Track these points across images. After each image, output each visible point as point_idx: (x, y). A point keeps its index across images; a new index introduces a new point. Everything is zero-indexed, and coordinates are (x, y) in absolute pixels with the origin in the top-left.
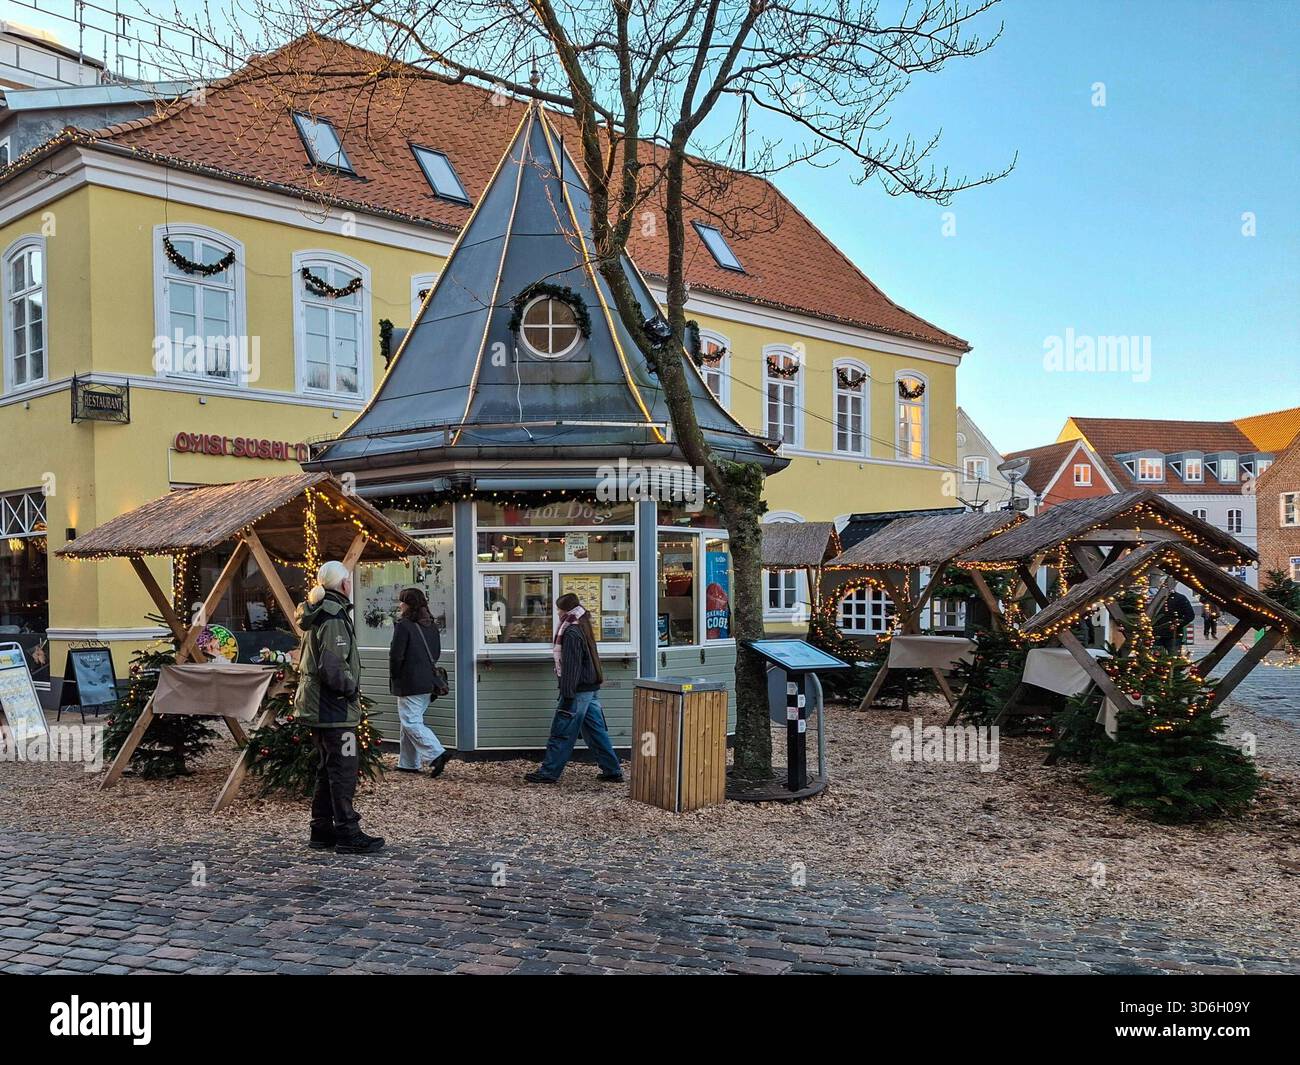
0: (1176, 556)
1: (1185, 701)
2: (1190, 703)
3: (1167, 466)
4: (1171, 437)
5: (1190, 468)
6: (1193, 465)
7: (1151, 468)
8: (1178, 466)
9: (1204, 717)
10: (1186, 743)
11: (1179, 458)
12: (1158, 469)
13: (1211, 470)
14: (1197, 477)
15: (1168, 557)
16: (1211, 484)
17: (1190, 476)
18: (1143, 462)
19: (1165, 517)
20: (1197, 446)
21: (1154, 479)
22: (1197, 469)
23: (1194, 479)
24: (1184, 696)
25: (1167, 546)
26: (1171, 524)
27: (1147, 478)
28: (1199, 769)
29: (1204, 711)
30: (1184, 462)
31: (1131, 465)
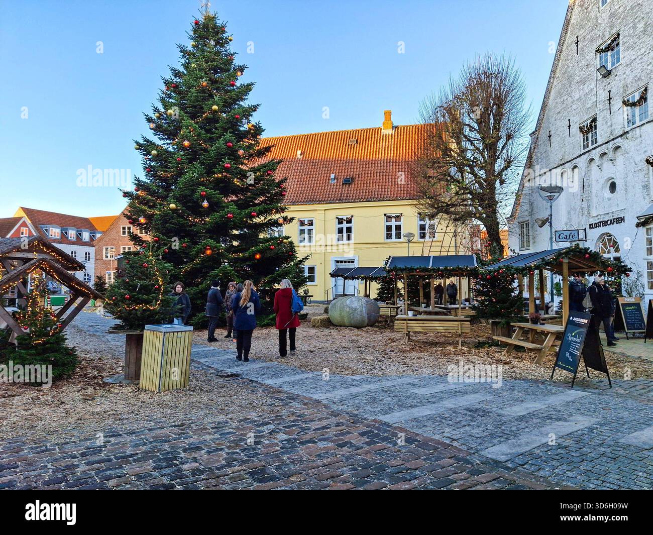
0: (47, 264)
1: (49, 329)
2: (51, 329)
3: (62, 232)
4: (65, 221)
5: (71, 235)
6: (72, 233)
7: (55, 233)
8: (66, 233)
9: (56, 335)
10: (47, 348)
11: (67, 229)
12: (58, 233)
13: (79, 235)
14: (74, 238)
15: (43, 265)
16: (79, 241)
17: (71, 238)
18: (52, 230)
19: (47, 249)
20: (75, 226)
21: (56, 237)
22: (74, 235)
23: (72, 239)
24: (48, 327)
25: (43, 260)
26: (50, 252)
27: (53, 236)
28: (53, 359)
29: (56, 333)
30: (69, 231)
31: (46, 230)
